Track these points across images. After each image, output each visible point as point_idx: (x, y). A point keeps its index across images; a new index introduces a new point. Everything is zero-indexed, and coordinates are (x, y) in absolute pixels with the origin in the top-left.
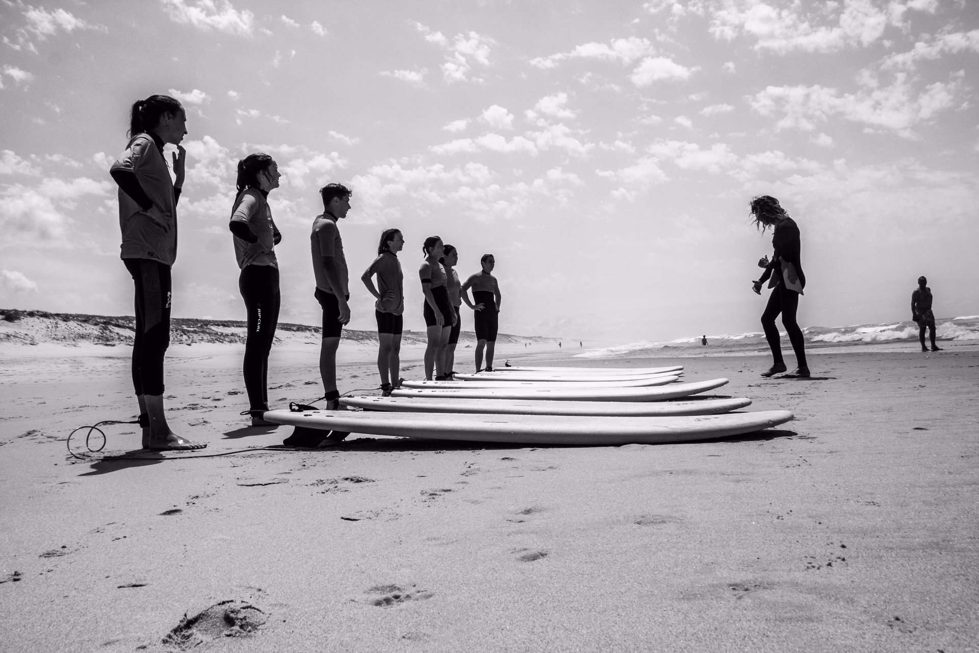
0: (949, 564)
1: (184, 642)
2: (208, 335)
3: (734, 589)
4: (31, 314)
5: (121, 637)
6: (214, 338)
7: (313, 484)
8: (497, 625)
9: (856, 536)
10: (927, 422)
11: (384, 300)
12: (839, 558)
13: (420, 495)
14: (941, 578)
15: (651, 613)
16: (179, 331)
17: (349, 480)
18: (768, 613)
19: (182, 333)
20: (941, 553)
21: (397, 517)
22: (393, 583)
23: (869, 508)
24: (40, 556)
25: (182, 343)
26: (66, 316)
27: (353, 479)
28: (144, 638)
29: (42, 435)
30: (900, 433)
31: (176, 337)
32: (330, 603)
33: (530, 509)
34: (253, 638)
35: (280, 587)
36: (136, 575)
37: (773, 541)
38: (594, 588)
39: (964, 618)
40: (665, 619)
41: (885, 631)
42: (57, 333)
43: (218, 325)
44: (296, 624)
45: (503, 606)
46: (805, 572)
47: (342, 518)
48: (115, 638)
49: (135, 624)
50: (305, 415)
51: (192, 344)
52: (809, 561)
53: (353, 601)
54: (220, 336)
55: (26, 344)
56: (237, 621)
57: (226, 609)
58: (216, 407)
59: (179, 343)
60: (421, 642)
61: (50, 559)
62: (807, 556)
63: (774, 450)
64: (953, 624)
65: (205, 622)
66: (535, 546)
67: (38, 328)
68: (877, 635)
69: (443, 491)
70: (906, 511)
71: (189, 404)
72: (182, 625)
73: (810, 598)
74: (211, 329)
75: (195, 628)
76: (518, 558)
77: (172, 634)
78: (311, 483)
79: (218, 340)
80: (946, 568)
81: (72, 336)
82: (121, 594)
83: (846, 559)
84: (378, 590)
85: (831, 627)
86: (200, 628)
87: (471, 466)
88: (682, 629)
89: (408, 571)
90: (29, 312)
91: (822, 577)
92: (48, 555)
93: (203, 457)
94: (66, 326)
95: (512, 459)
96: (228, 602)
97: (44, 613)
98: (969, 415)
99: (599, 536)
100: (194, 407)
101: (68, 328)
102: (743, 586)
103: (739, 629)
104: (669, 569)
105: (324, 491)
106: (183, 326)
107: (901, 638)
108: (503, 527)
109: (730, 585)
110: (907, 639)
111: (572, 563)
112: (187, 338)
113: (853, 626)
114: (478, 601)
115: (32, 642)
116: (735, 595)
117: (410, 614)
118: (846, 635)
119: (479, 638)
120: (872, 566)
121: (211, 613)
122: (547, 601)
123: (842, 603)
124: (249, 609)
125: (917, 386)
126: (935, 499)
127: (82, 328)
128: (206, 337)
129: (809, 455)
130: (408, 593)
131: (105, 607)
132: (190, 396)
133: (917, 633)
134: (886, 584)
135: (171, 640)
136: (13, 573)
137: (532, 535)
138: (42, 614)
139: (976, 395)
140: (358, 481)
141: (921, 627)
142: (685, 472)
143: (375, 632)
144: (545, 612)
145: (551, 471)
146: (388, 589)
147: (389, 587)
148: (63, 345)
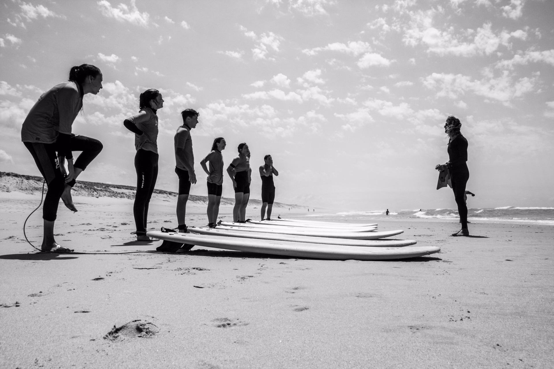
0: (525, 322)
1: (114, 340)
2: (108, 193)
3: (411, 328)
4: (8, 175)
5: (81, 334)
6: (112, 194)
7: (176, 270)
8: (285, 339)
9: (475, 308)
10: (513, 258)
11: (212, 176)
12: (467, 317)
13: (236, 278)
14: (520, 328)
15: (367, 337)
16: (92, 190)
17: (196, 269)
18: (430, 340)
19: (94, 191)
20: (520, 317)
21: (225, 287)
22: (227, 317)
23: (482, 295)
24: (28, 296)
25: (94, 196)
26: (28, 177)
27: (198, 268)
28: (93, 335)
29: (18, 239)
30: (498, 262)
31: (90, 193)
32: (193, 325)
33: (297, 287)
34: (153, 339)
35: (164, 317)
36: (83, 307)
37: (431, 308)
38: (335, 325)
39: (533, 346)
40: (375, 340)
41: (491, 350)
42: (22, 186)
43: (115, 187)
44: (175, 333)
45: (287, 330)
46: (449, 323)
47: (194, 286)
48: (78, 335)
49: (87, 329)
50: (170, 234)
51: (99, 197)
52: (451, 318)
53: (205, 325)
54: (115, 193)
55: (4, 191)
56: (144, 330)
57: (137, 324)
58: (115, 230)
59: (91, 196)
60: (245, 345)
61: (34, 297)
62: (450, 315)
63: (429, 267)
64: (526, 349)
65: (125, 330)
66: (302, 305)
67: (11, 183)
68: (487, 351)
69: (248, 276)
70: (502, 298)
71: (99, 228)
72: (113, 331)
73: (452, 334)
74: (110, 189)
75: (120, 333)
76: (293, 309)
77: (108, 335)
78: (175, 269)
79: (114, 196)
80: (524, 324)
81: (31, 188)
82: (77, 316)
83: (470, 318)
84: (219, 320)
85: (463, 347)
86: (123, 333)
87: (263, 266)
88: (384, 345)
89: (234, 312)
90: (7, 173)
91: (457, 325)
92: (33, 295)
93: (112, 254)
94: (28, 183)
95: (285, 264)
96: (138, 321)
97: (36, 322)
98: (536, 255)
99: (336, 301)
100: (102, 230)
101: (29, 184)
102: (416, 327)
103: (414, 346)
104: (376, 318)
105: (182, 273)
106: (94, 187)
107: (500, 353)
108: (284, 295)
109: (409, 327)
110: (503, 354)
111: (323, 313)
112: (97, 194)
113: (475, 347)
114: (273, 328)
115: (32, 334)
116: (412, 331)
117: (237, 332)
118: (471, 351)
119: (276, 344)
120: (484, 322)
121: (129, 326)
122: (311, 329)
123: (468, 337)
124: (150, 324)
125: (507, 240)
126: (517, 293)
127: (37, 184)
128: (107, 193)
129: (449, 270)
130: (235, 323)
131: (69, 321)
132: (99, 224)
133: (508, 352)
134: (492, 330)
135: (107, 338)
136: (15, 303)
137: (299, 299)
138: (35, 322)
139: (539, 246)
140: (201, 270)
141: (510, 349)
142: (381, 274)
143: (219, 339)
144: (310, 334)
145: (307, 270)
146: (224, 320)
147: (224, 319)
148: (25, 193)
